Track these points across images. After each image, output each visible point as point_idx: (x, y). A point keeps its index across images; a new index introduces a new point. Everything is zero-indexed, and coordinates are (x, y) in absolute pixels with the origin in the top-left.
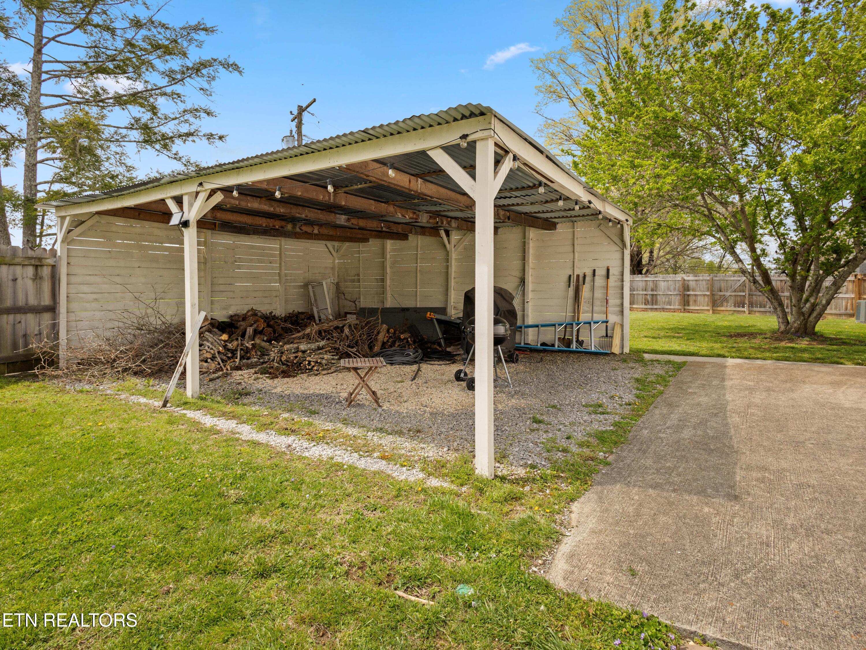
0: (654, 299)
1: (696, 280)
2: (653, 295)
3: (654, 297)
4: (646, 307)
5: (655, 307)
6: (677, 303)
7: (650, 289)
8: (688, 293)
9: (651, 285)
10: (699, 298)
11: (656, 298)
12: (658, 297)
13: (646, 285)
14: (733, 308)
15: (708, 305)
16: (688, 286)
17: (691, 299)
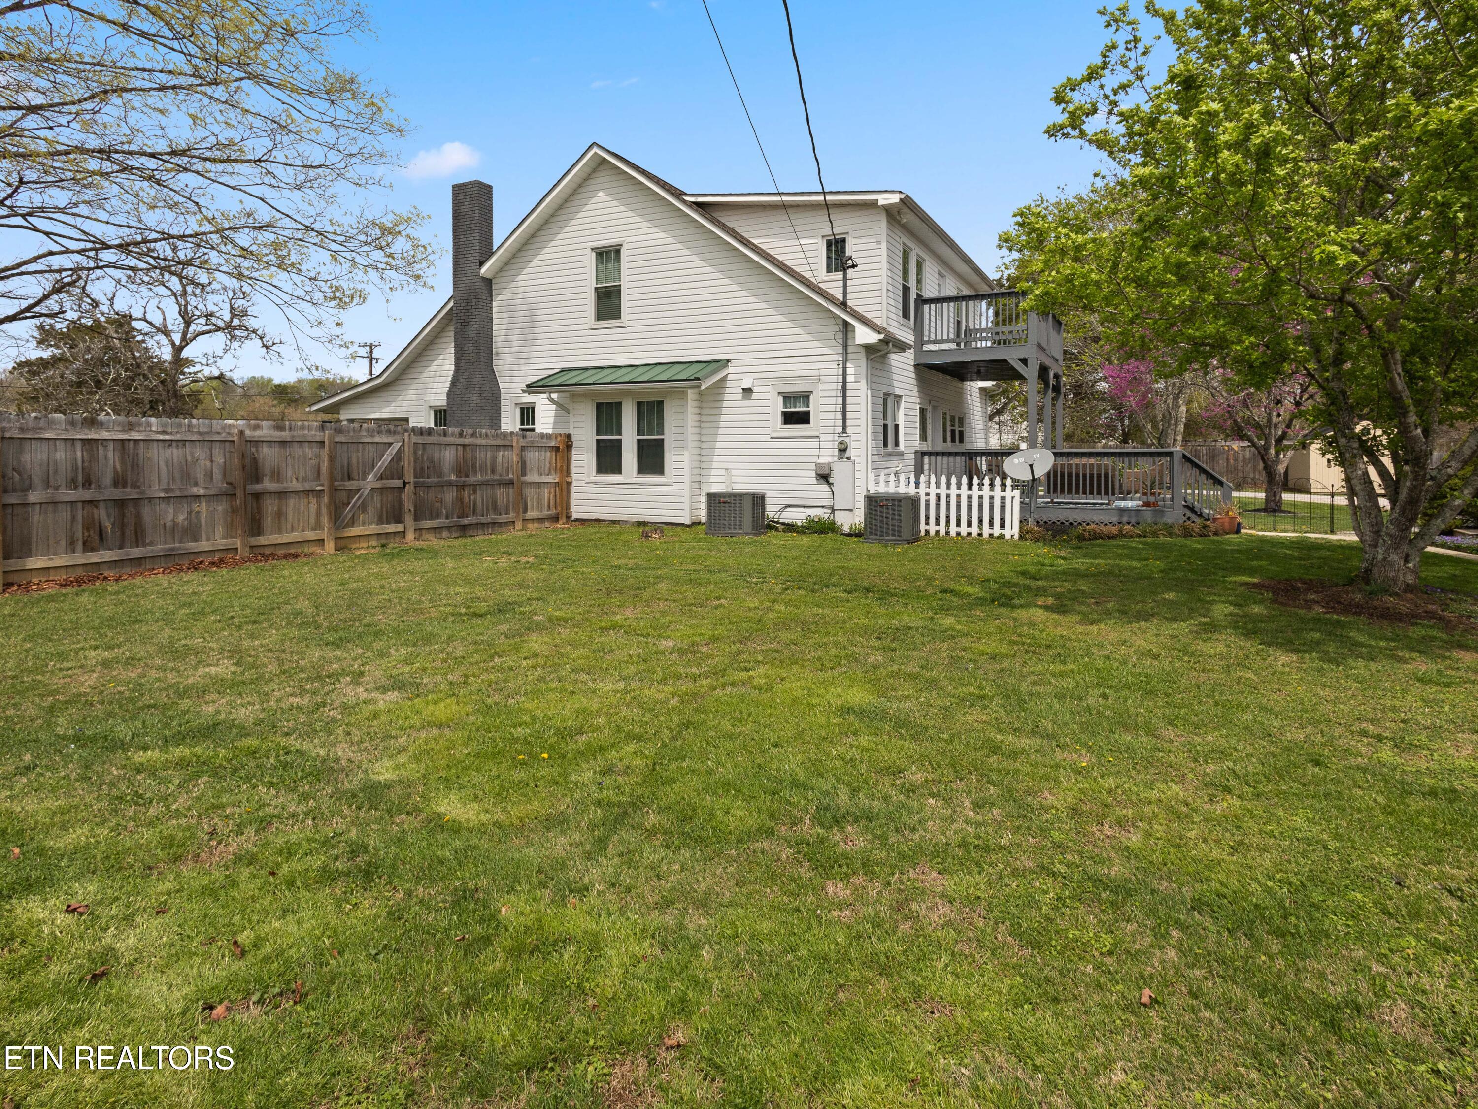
0: (130, 519)
1: (283, 443)
2: (121, 503)
3: (130, 510)
4: (94, 558)
5: (136, 552)
6: (220, 530)
7: (108, 480)
8: (258, 487)
9: (111, 459)
10: (292, 502)
11: (138, 516)
12: (146, 512)
13: (93, 458)
14: (374, 529)
15: (318, 526)
16: (255, 460)
17: (270, 506)
